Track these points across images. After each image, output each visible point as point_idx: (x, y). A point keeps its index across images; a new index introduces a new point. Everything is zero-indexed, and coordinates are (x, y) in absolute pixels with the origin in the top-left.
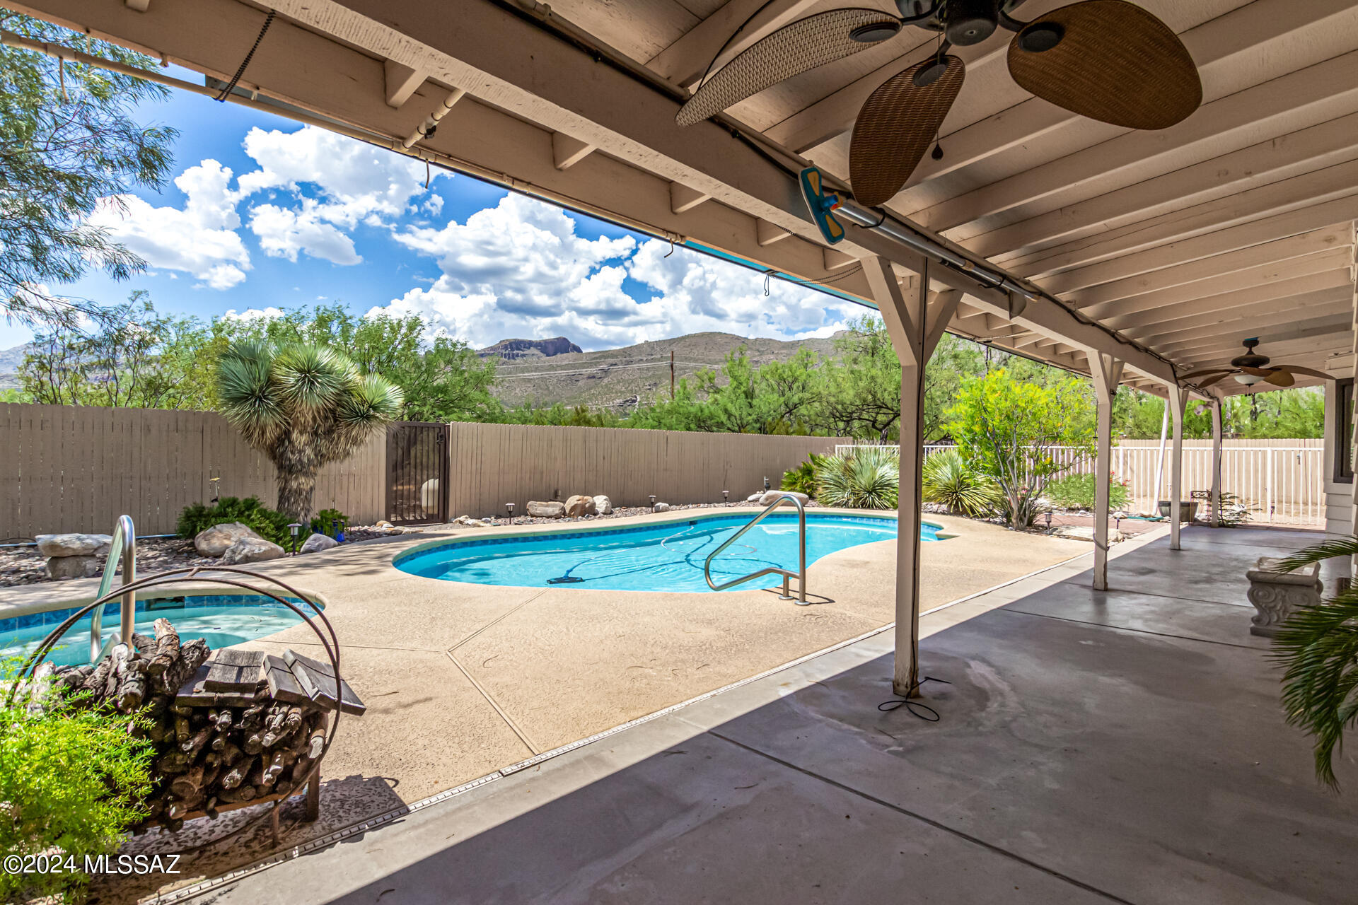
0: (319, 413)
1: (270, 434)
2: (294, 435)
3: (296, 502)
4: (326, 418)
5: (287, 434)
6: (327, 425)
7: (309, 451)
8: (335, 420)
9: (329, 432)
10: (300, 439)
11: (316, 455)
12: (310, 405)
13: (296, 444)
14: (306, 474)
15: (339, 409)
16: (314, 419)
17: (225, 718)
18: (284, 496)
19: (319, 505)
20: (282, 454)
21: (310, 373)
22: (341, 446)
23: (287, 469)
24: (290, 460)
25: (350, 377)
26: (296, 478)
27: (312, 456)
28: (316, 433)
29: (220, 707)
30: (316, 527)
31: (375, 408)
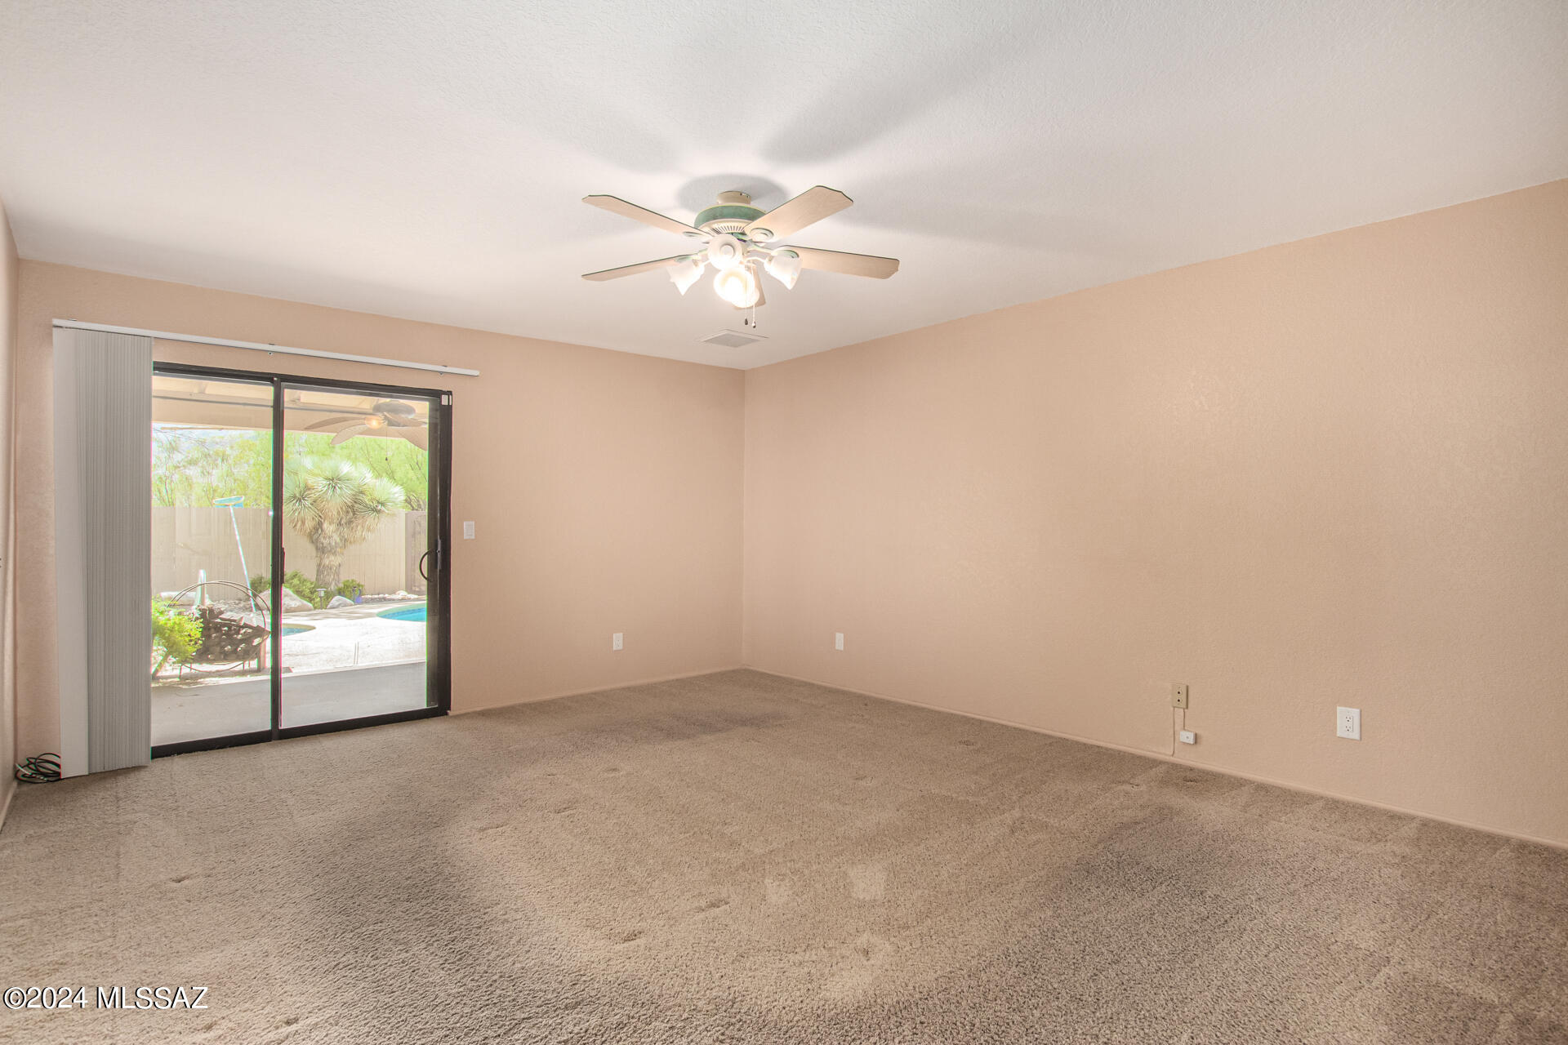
0: (341, 508)
1: (309, 524)
2: (325, 525)
3: (328, 574)
4: (348, 512)
5: (320, 524)
6: (348, 517)
7: (336, 538)
8: (354, 514)
9: (350, 522)
10: (328, 528)
11: (341, 540)
12: (335, 503)
13: (327, 532)
14: (334, 554)
15: (356, 505)
16: (338, 513)
17: (226, 628)
18: (320, 570)
19: (345, 576)
20: (317, 539)
21: (334, 481)
22: (358, 534)
23: (321, 550)
24: (323, 544)
25: (366, 481)
26: (328, 557)
27: (338, 540)
28: (340, 524)
29: (225, 625)
30: (340, 592)
31: (383, 504)
